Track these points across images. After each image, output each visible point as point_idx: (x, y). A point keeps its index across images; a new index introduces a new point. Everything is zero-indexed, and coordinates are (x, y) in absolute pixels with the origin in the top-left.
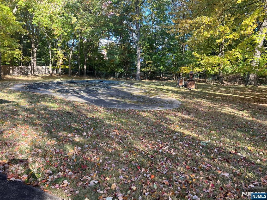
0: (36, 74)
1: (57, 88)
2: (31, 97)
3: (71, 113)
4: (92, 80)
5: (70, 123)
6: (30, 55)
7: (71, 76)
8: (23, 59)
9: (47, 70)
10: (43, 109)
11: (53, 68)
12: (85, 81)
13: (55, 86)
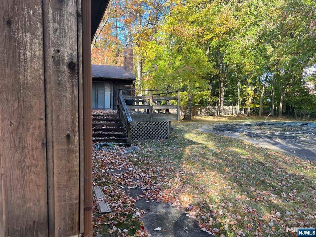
0: (223, 115)
1: (246, 131)
2: (218, 140)
3: (263, 164)
4: (290, 122)
5: (263, 177)
6: (217, 95)
7: (262, 117)
8: (211, 99)
9: (234, 110)
10: (231, 155)
11: (241, 108)
12: (281, 123)
13: (243, 129)
